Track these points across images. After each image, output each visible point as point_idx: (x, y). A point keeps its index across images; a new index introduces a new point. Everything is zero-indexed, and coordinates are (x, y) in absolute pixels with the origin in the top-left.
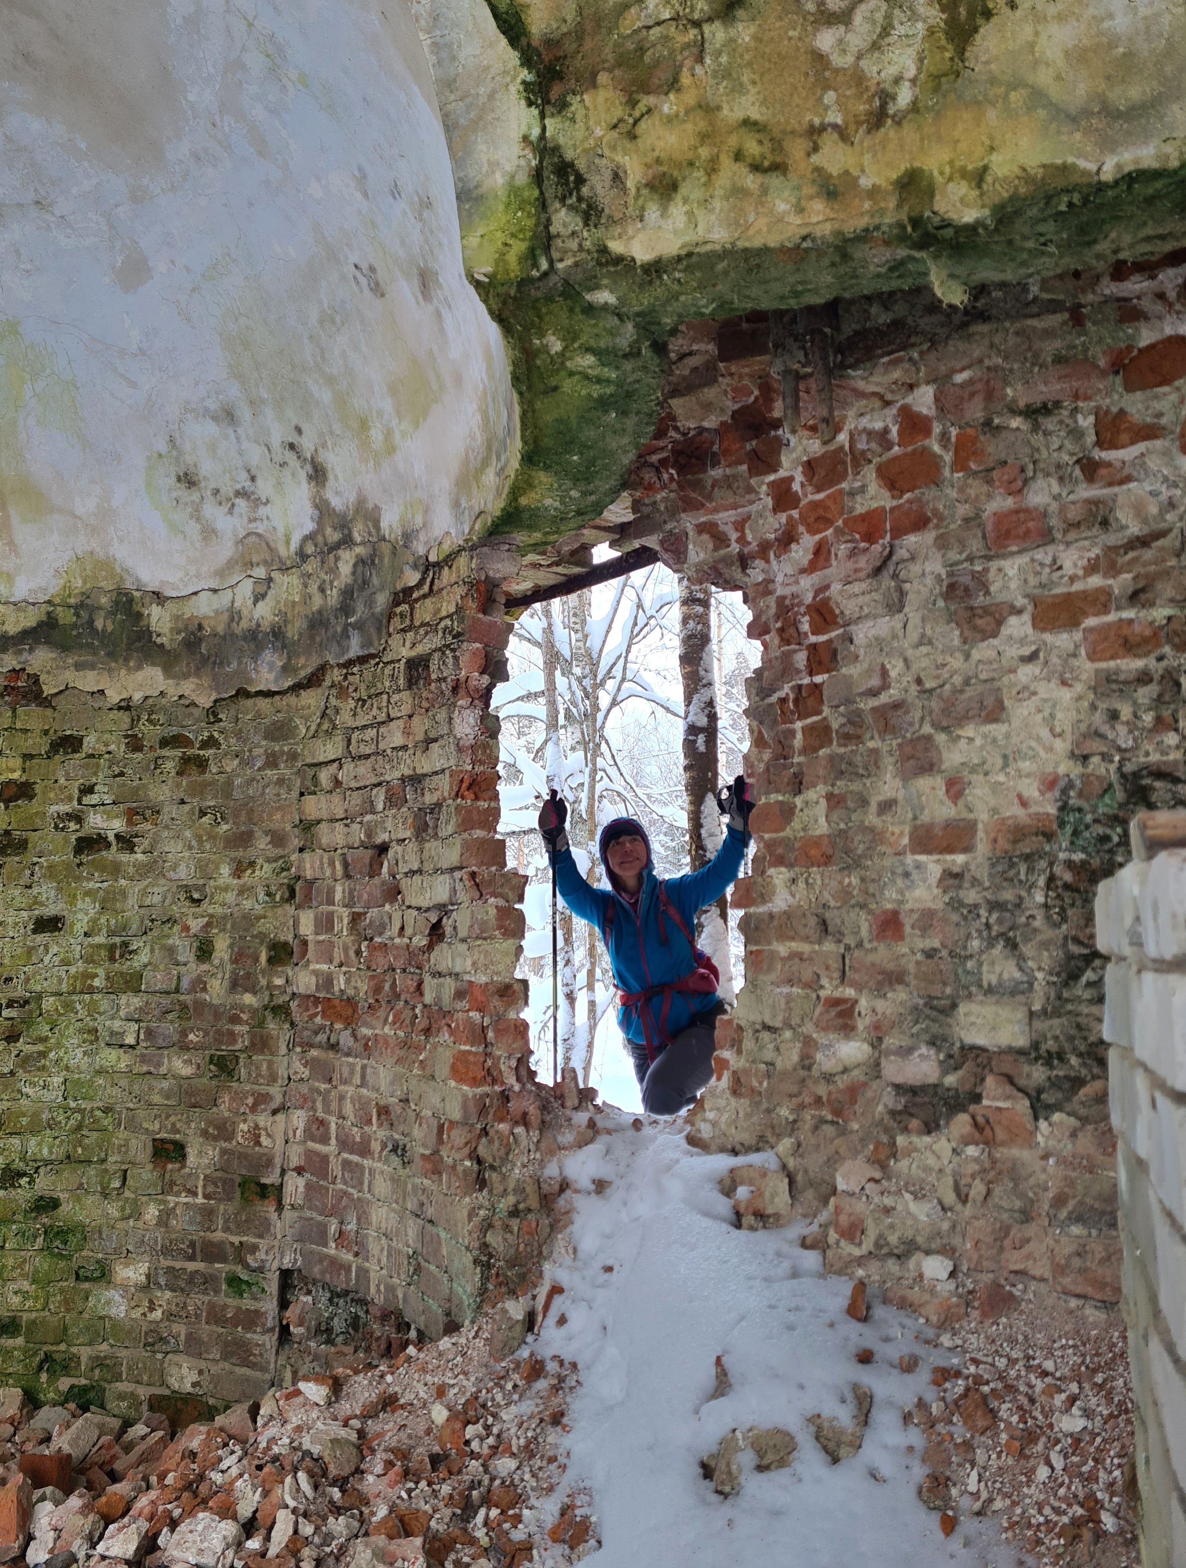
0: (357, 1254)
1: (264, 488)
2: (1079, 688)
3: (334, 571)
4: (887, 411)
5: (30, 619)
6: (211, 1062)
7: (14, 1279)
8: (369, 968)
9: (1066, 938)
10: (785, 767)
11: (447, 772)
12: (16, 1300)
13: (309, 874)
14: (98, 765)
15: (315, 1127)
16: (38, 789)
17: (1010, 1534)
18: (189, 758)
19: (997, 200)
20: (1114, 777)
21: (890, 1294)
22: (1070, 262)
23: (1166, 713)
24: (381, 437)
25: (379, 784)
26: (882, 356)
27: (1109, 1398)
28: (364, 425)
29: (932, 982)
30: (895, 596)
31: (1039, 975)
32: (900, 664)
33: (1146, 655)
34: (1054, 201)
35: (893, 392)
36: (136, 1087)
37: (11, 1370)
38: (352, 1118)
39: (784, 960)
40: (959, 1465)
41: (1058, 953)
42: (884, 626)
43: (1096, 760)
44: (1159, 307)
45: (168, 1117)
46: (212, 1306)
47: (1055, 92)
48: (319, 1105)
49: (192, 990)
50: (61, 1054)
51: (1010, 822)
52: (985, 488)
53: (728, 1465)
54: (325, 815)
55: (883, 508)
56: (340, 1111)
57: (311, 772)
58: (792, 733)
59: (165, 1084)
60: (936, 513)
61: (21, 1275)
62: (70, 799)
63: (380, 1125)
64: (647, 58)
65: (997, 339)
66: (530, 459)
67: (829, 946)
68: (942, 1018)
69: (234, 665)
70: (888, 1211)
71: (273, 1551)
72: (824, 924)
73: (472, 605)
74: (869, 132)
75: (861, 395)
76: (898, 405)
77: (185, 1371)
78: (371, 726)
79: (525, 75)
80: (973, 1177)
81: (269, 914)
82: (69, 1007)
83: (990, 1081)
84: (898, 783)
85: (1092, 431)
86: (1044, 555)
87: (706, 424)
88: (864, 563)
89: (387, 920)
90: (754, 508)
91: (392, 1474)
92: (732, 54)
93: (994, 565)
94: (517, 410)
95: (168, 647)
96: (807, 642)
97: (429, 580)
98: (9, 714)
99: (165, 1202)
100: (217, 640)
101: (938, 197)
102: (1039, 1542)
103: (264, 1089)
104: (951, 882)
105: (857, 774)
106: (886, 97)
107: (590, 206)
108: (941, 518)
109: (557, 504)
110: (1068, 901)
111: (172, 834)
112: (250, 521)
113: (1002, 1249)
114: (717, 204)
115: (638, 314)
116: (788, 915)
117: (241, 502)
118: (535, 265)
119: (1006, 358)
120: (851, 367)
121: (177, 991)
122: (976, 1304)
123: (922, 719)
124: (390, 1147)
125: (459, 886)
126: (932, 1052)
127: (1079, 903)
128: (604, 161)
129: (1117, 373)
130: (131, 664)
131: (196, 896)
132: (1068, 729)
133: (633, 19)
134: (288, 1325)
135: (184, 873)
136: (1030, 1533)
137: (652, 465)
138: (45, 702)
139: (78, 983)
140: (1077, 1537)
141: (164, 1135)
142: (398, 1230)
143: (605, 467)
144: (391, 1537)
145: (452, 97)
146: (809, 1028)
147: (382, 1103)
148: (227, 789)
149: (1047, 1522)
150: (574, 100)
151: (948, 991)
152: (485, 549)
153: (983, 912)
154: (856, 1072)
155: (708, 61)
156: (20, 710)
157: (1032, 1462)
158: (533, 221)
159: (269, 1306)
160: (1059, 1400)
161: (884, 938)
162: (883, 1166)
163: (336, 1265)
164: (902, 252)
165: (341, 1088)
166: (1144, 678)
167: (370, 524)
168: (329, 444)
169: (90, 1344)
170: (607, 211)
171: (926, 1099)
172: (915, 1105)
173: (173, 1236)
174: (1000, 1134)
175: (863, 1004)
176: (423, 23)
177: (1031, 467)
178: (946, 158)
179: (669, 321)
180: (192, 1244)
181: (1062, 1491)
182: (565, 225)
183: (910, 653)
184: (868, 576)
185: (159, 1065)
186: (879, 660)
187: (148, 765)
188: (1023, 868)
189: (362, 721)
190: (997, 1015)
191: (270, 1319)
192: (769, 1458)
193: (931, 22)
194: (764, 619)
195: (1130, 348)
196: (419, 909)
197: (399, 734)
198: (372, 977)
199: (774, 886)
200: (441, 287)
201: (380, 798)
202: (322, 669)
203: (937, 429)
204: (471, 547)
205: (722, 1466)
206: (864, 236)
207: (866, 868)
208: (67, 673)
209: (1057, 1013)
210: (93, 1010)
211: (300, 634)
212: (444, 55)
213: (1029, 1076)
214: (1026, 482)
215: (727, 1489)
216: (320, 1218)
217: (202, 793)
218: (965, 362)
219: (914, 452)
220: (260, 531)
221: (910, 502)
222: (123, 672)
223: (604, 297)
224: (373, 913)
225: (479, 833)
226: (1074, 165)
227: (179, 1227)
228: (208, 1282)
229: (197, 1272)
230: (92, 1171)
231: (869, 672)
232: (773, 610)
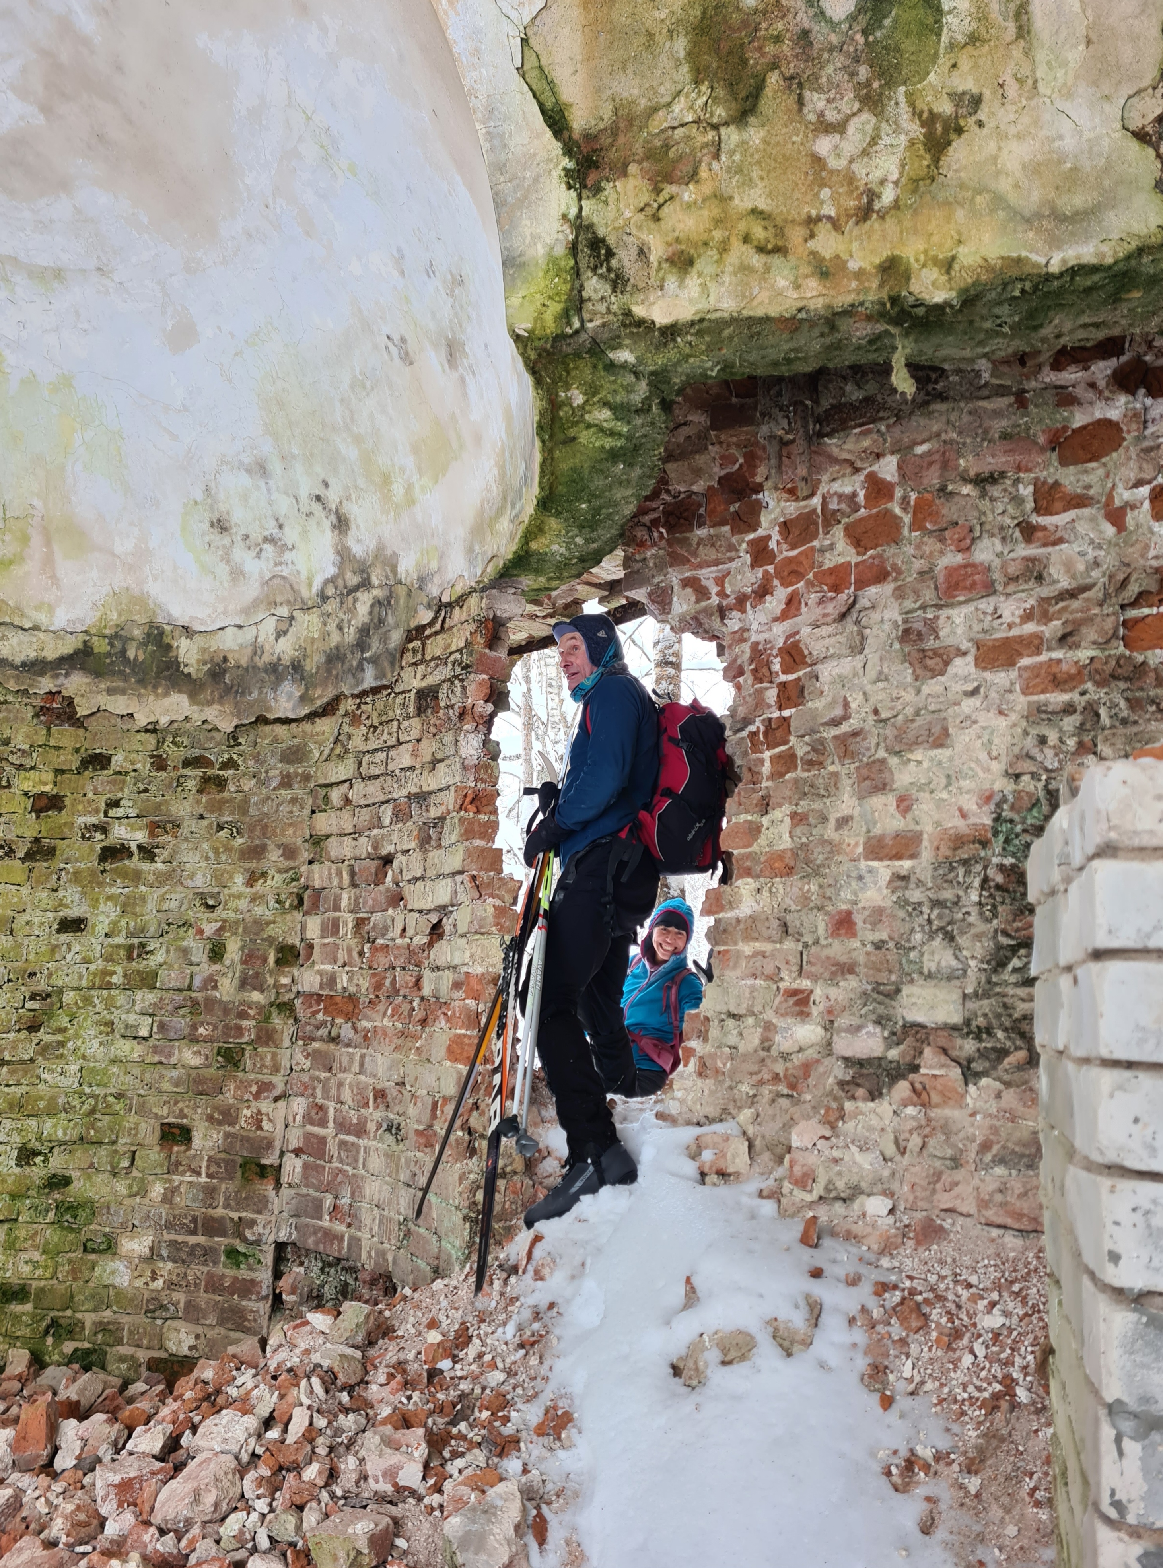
0: (349, 1226)
1: (290, 535)
2: (1014, 717)
3: (352, 611)
4: (855, 477)
5: (67, 647)
6: (218, 1054)
7: (25, 1250)
8: (370, 968)
9: (996, 931)
10: (754, 791)
11: (452, 788)
12: (26, 1269)
13: (317, 884)
14: (124, 782)
15: (313, 1112)
16: (67, 801)
17: (939, 1408)
18: (209, 778)
19: (962, 285)
20: (1041, 794)
21: (838, 1229)
22: (1019, 345)
23: (1087, 739)
24: (402, 491)
25: (387, 802)
26: (855, 427)
27: (1024, 1302)
28: (386, 480)
29: (879, 970)
30: (857, 639)
31: (972, 963)
32: (861, 697)
33: (1072, 690)
34: (1010, 288)
35: (862, 459)
36: (147, 1075)
37: (19, 1334)
38: (350, 1102)
39: (749, 958)
40: (896, 1357)
41: (989, 944)
42: (847, 665)
43: (1026, 778)
44: (1090, 395)
45: (176, 1103)
46: (210, 1275)
47: (1013, 198)
48: (319, 1092)
49: (204, 988)
50: (79, 1043)
51: (951, 832)
52: (939, 545)
53: (696, 1363)
54: (334, 830)
55: (849, 563)
56: (339, 1096)
57: (322, 792)
58: (762, 761)
59: (175, 1073)
60: (895, 567)
61: (32, 1246)
62: (97, 811)
63: (376, 1108)
64: (672, 154)
65: (953, 417)
66: (545, 504)
67: (789, 945)
68: (887, 1001)
69: (255, 694)
70: (836, 1161)
71: (291, 1439)
72: (785, 928)
73: (480, 640)
74: (857, 223)
75: (835, 461)
76: (866, 472)
77: (183, 1335)
78: (382, 749)
79: (567, 163)
80: (911, 1132)
81: (278, 919)
82: (87, 1001)
83: (928, 1052)
84: (854, 801)
85: (1031, 499)
86: (986, 605)
87: (695, 488)
88: (832, 609)
89: (389, 923)
90: (734, 565)
91: (393, 1384)
92: (744, 154)
93: (944, 613)
94: (538, 457)
95: (194, 676)
96: (778, 681)
97: (441, 619)
98: (44, 732)
99: (170, 1181)
100: (240, 672)
101: (913, 280)
102: (963, 1413)
103: (267, 1078)
104: (899, 883)
105: (818, 795)
106: (873, 195)
107: (617, 276)
108: (899, 572)
109: (563, 550)
110: (998, 899)
111: (191, 845)
112: (276, 565)
113: (934, 1191)
114: (727, 278)
115: (652, 373)
116: (753, 918)
117: (268, 548)
118: (569, 324)
119: (960, 433)
120: (827, 435)
121: (189, 989)
122: (912, 1235)
123: (878, 744)
124: (385, 1126)
125: (460, 889)
126: (878, 1029)
127: (1008, 901)
128: (631, 238)
129: (1054, 449)
130: (160, 691)
131: (211, 902)
132: (1003, 751)
133: (660, 121)
134: (281, 1294)
135: (200, 882)
136: (955, 1407)
137: (644, 525)
138: (78, 723)
139: (97, 980)
140: (996, 1408)
141: (171, 1120)
142: (390, 1199)
143: (609, 516)
144: (396, 1429)
145: (502, 179)
146: (769, 1015)
147: (379, 1087)
148: (243, 807)
149: (971, 1398)
150: (607, 186)
151: (893, 978)
152: (494, 591)
153: (926, 910)
154: (810, 1051)
155: (723, 158)
156: (54, 729)
157: (958, 1353)
158: (569, 286)
159: (265, 1276)
160: (982, 1305)
161: (838, 935)
162: (833, 1127)
163: (330, 1236)
164: (881, 327)
165: (341, 1075)
166: (1069, 709)
167: (388, 569)
168: (353, 497)
169: (94, 1310)
170: (632, 281)
171: (872, 1070)
172: (861, 1075)
173: (177, 1212)
174: (935, 1098)
175: (818, 993)
176: (479, 115)
177: (978, 528)
178: (921, 248)
179: (677, 381)
180: (194, 1220)
181: (983, 1374)
182: (595, 291)
183: (869, 688)
184: (835, 621)
185: (170, 1055)
186: (842, 693)
187: (171, 783)
188: (961, 871)
189: (371, 746)
190: (936, 996)
191: (264, 1287)
192: (732, 1354)
193: (912, 135)
194: (739, 662)
195: (1065, 428)
196: (420, 912)
197: (408, 756)
198: (374, 975)
199: (741, 896)
200: (466, 356)
201: (387, 813)
202: (337, 699)
203: (898, 493)
204: (483, 589)
205: (691, 1364)
206: (849, 312)
207: (824, 876)
208: (100, 697)
209: (986, 995)
210: (110, 1004)
211: (318, 668)
212: (496, 142)
213: (961, 1048)
214: (973, 540)
215: (695, 1382)
216: (316, 1194)
217: (220, 809)
218: (925, 435)
219: (877, 515)
220: (284, 574)
221: (871, 557)
222: (152, 698)
223: (624, 356)
224: (377, 917)
225: (479, 843)
226: (1027, 258)
227: (183, 1204)
228: (208, 1254)
229: (198, 1245)
230: (103, 1152)
231: (832, 704)
232: (747, 655)
